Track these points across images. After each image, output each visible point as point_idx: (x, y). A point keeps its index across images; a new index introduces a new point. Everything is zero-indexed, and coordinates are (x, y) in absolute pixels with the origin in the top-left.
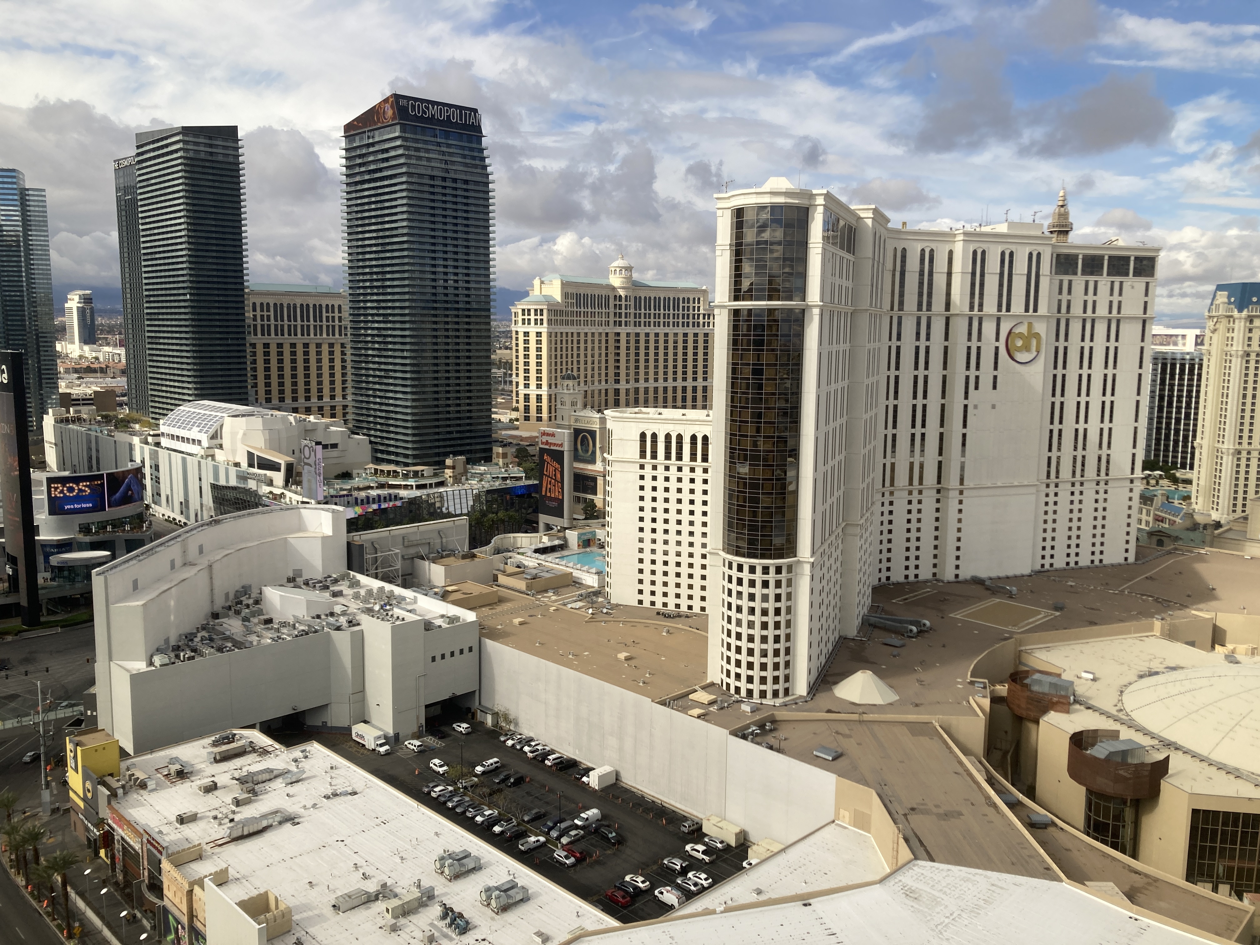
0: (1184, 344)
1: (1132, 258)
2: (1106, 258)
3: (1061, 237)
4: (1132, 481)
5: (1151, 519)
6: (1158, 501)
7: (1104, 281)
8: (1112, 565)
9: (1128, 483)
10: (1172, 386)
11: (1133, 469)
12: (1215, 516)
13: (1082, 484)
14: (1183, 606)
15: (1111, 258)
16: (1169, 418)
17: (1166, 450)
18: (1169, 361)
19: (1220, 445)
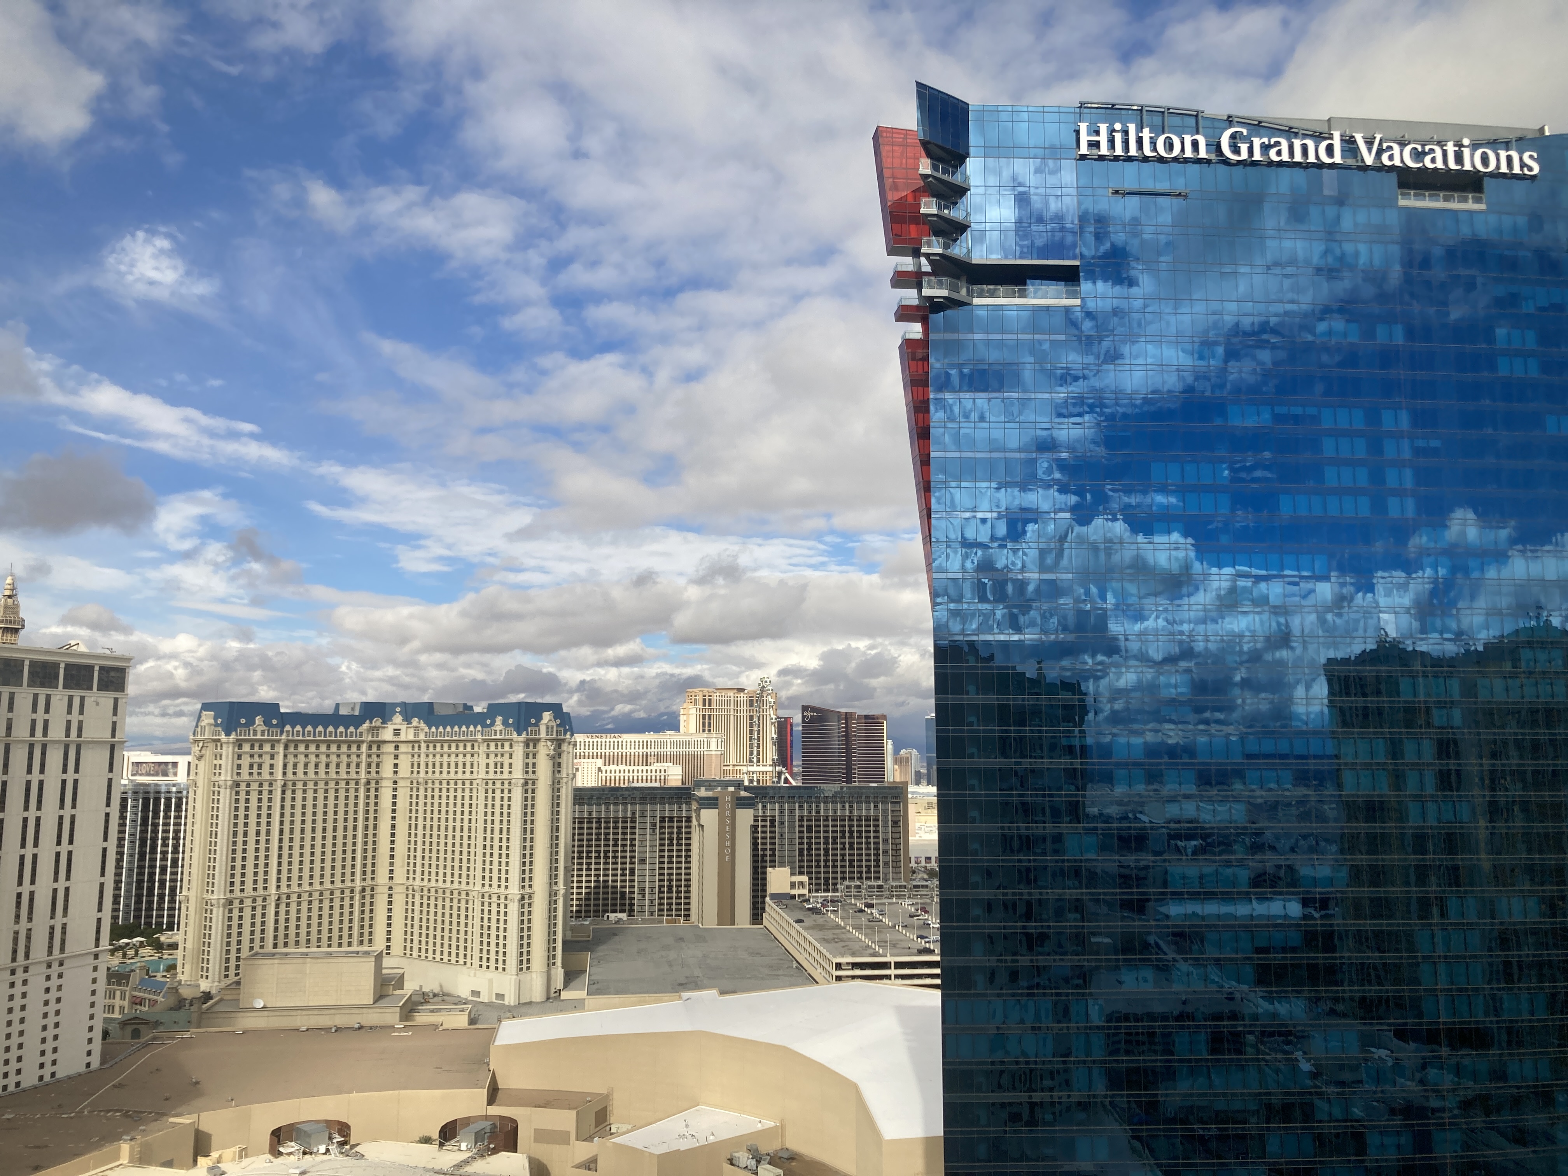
0: (175, 774)
1: (97, 668)
2: (62, 666)
3: (9, 637)
4: (96, 956)
5: (126, 1003)
6: (135, 979)
7: (59, 696)
8: (69, 1078)
9: (90, 960)
10: (155, 826)
11: (98, 939)
12: (204, 985)
13: (26, 970)
14: (160, 1115)
15: (68, 666)
16: (153, 867)
17: (150, 908)
18: (152, 796)
19: (209, 896)
